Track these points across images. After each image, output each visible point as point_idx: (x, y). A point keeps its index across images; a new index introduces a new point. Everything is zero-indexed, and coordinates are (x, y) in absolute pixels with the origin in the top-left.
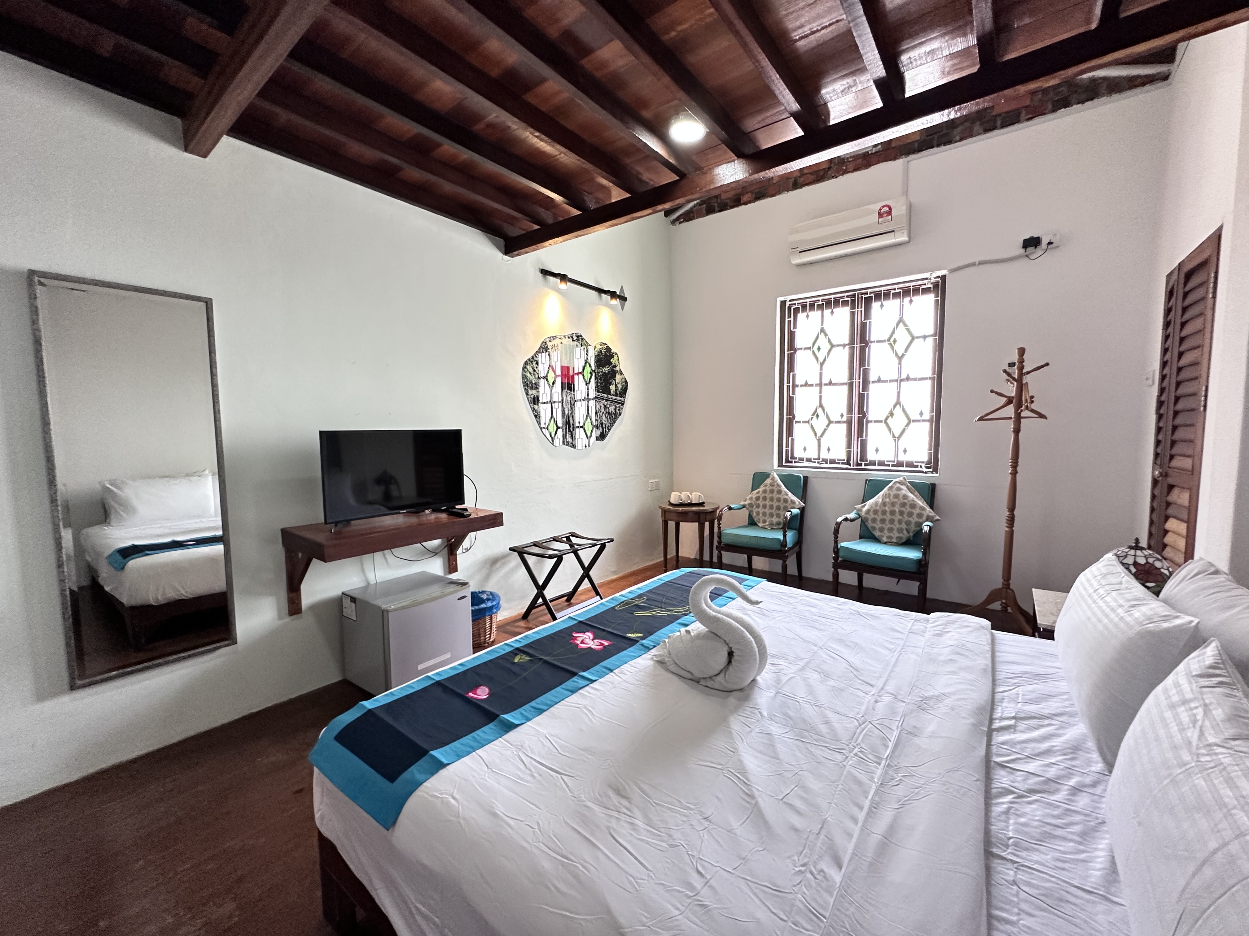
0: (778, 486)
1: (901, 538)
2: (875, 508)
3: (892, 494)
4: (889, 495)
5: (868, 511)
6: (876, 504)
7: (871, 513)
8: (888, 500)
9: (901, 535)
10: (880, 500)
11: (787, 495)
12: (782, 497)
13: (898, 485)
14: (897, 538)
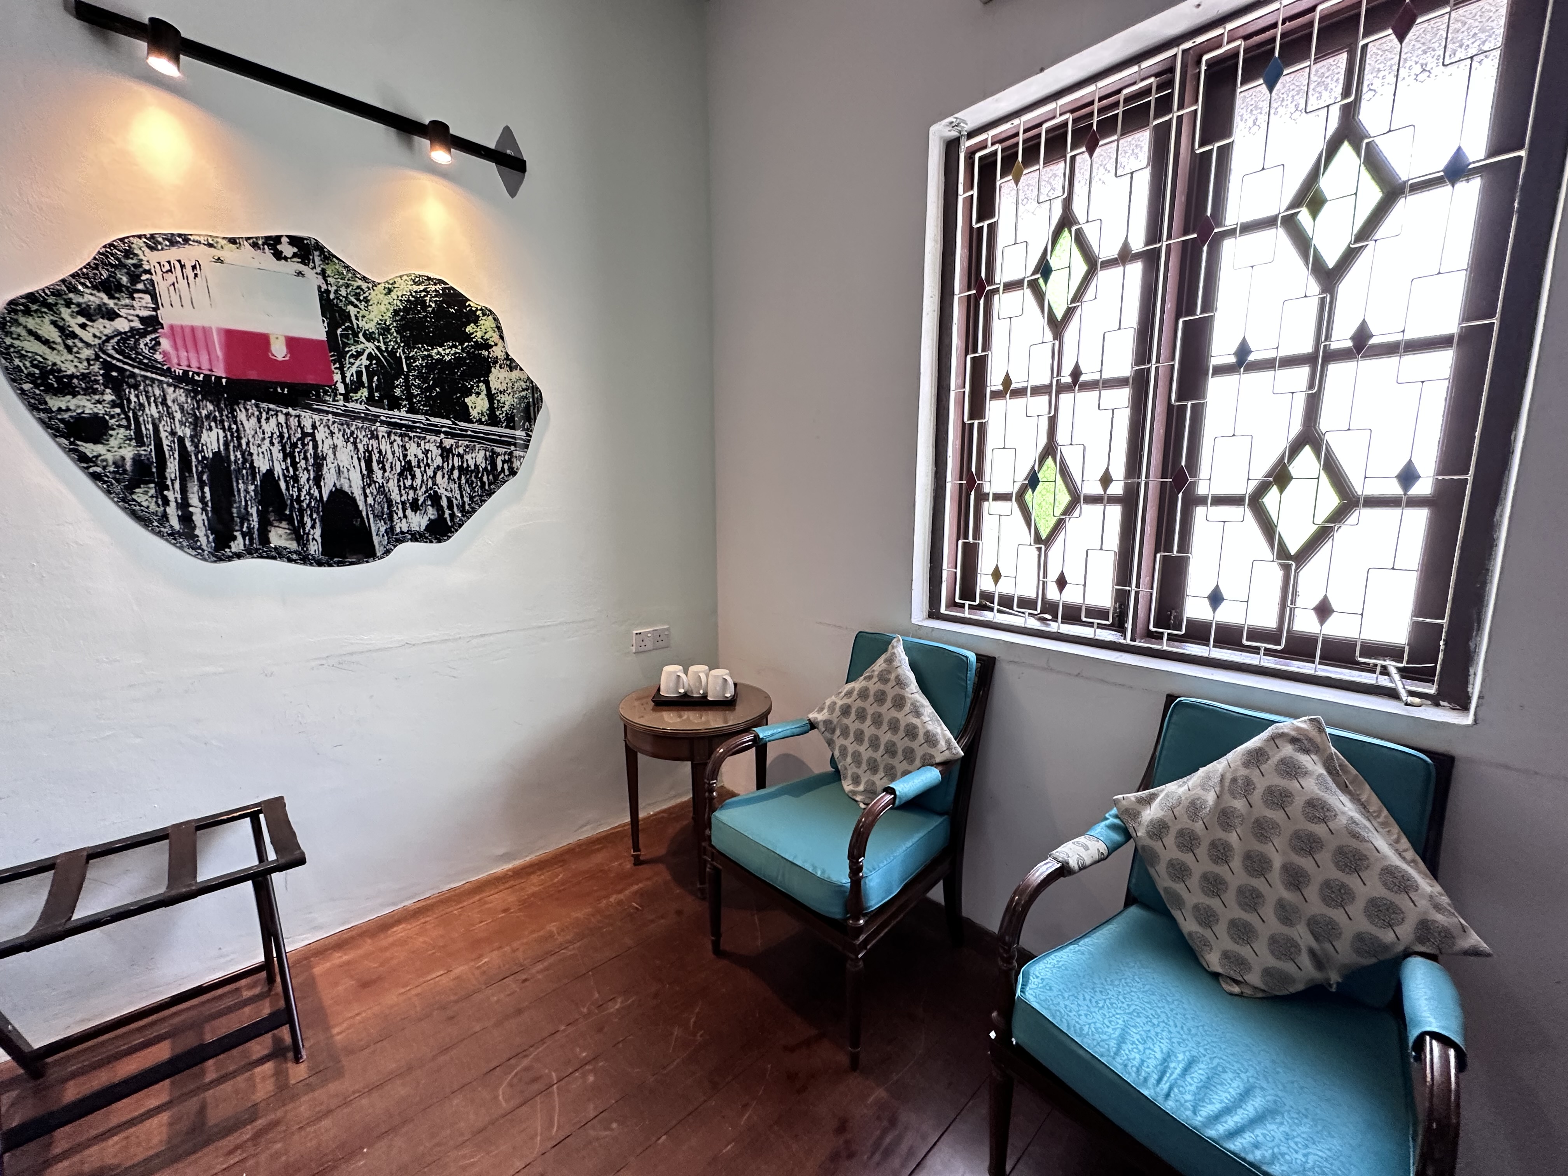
0: (900, 683)
1: (1285, 978)
2: (1185, 822)
3: (1261, 785)
4: (1249, 785)
5: (1159, 829)
6: (1194, 807)
7: (1170, 840)
8: (1239, 804)
9: (1288, 967)
10: (1210, 798)
11: (918, 714)
12: (904, 718)
13: (1288, 750)
14: (1267, 972)
